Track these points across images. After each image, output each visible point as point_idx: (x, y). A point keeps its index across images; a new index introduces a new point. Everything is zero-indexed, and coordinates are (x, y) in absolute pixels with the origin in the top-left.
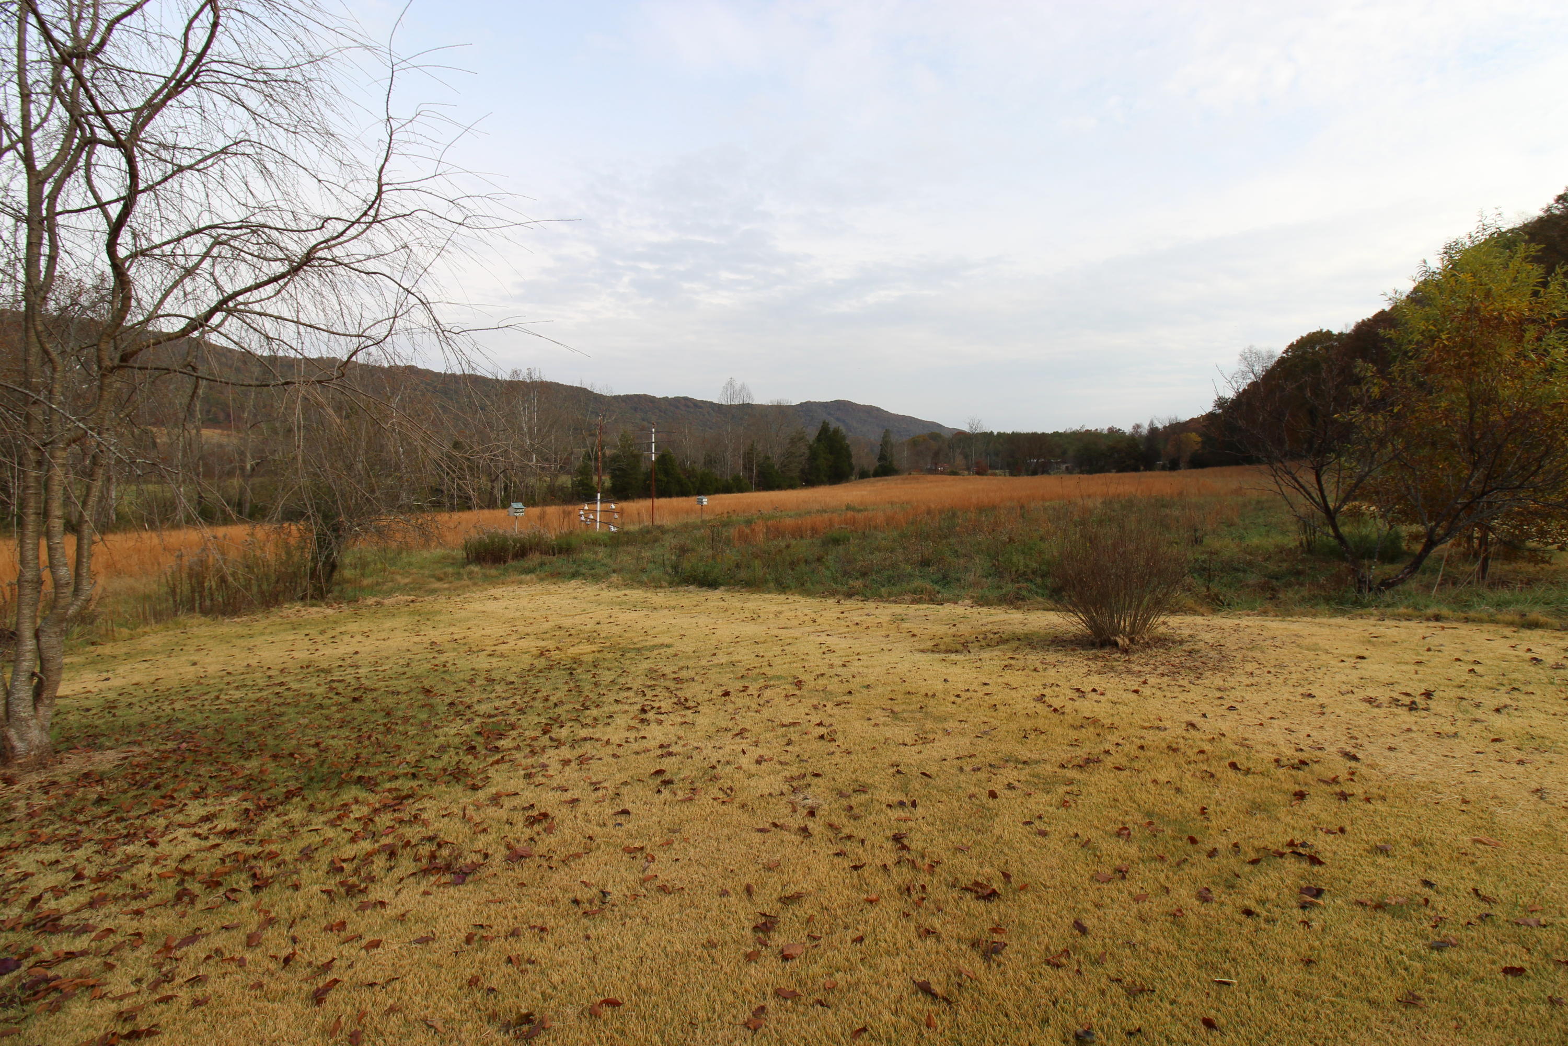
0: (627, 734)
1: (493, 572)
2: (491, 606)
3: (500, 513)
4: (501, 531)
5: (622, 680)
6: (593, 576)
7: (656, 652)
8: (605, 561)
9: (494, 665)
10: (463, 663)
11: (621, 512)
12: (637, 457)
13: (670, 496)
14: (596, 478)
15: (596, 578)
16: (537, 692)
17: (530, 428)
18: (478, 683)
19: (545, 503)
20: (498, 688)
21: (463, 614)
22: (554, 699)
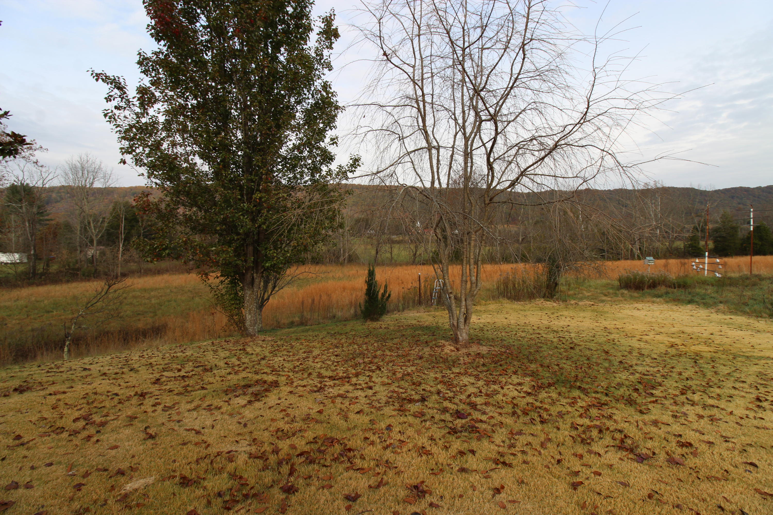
0: (747, 412)
1: (636, 294)
2: (636, 313)
3: (637, 263)
4: (640, 273)
5: (737, 375)
6: (705, 304)
7: (763, 361)
8: (713, 295)
9: (642, 346)
10: (623, 341)
11: (724, 265)
12: (735, 229)
13: (764, 254)
14: (702, 243)
15: (707, 305)
16: (673, 368)
17: (656, 215)
18: (634, 354)
19: (665, 257)
20: (646, 359)
21: (620, 315)
22: (685, 375)
